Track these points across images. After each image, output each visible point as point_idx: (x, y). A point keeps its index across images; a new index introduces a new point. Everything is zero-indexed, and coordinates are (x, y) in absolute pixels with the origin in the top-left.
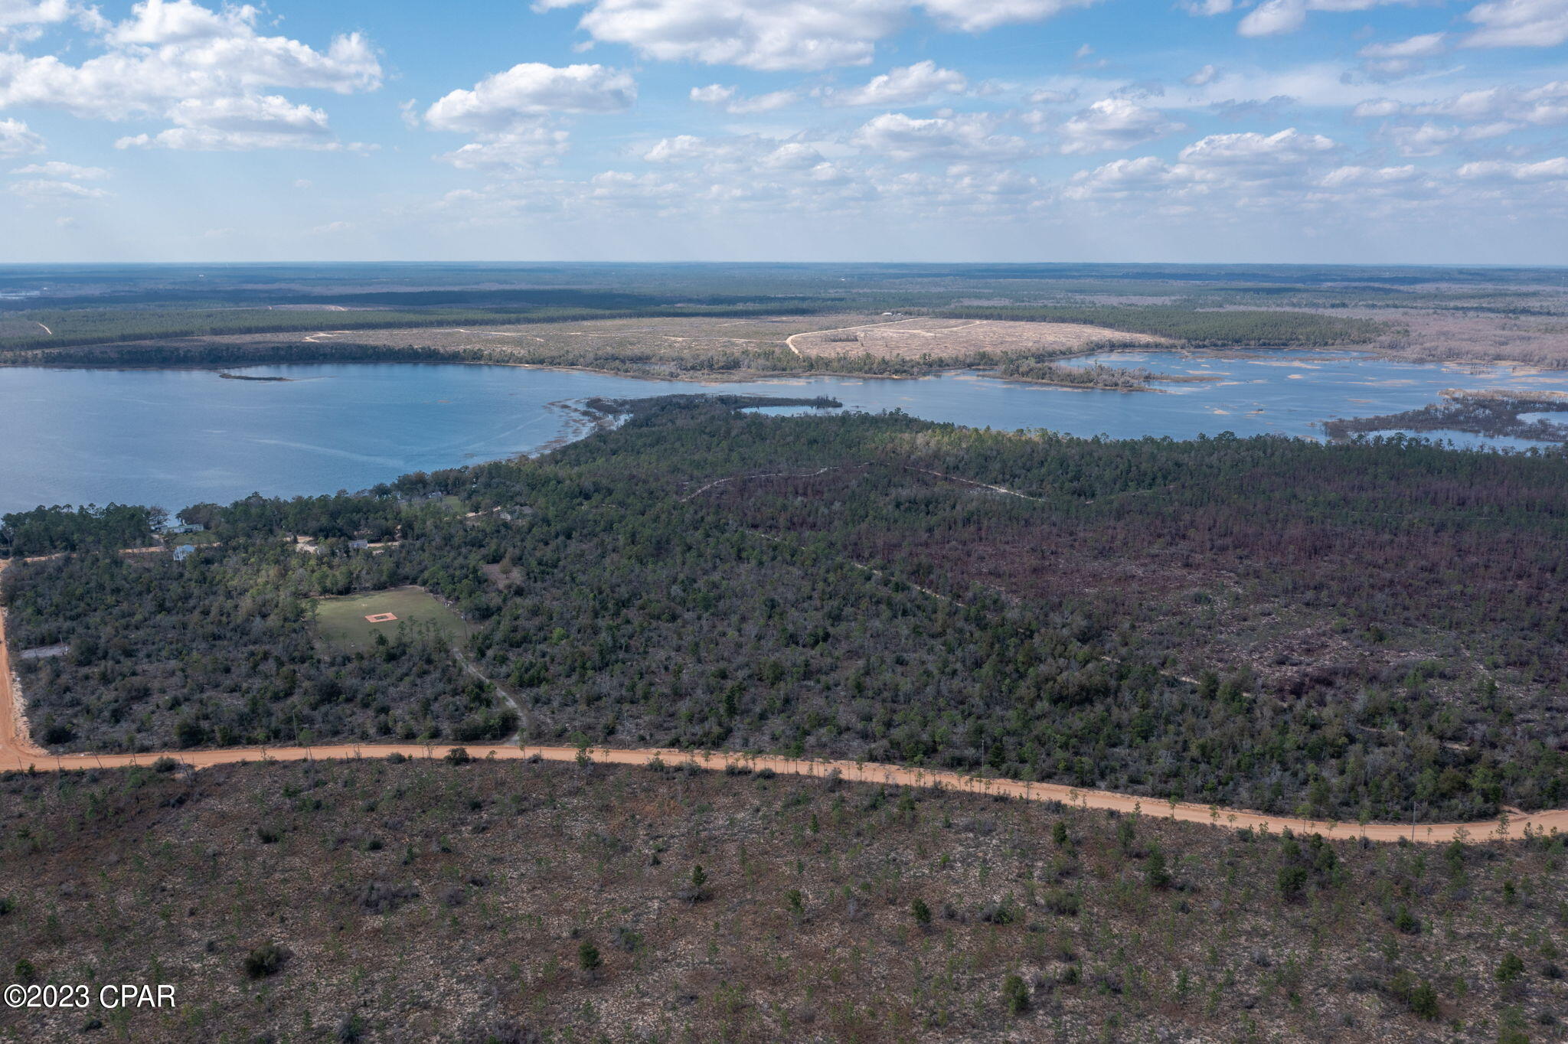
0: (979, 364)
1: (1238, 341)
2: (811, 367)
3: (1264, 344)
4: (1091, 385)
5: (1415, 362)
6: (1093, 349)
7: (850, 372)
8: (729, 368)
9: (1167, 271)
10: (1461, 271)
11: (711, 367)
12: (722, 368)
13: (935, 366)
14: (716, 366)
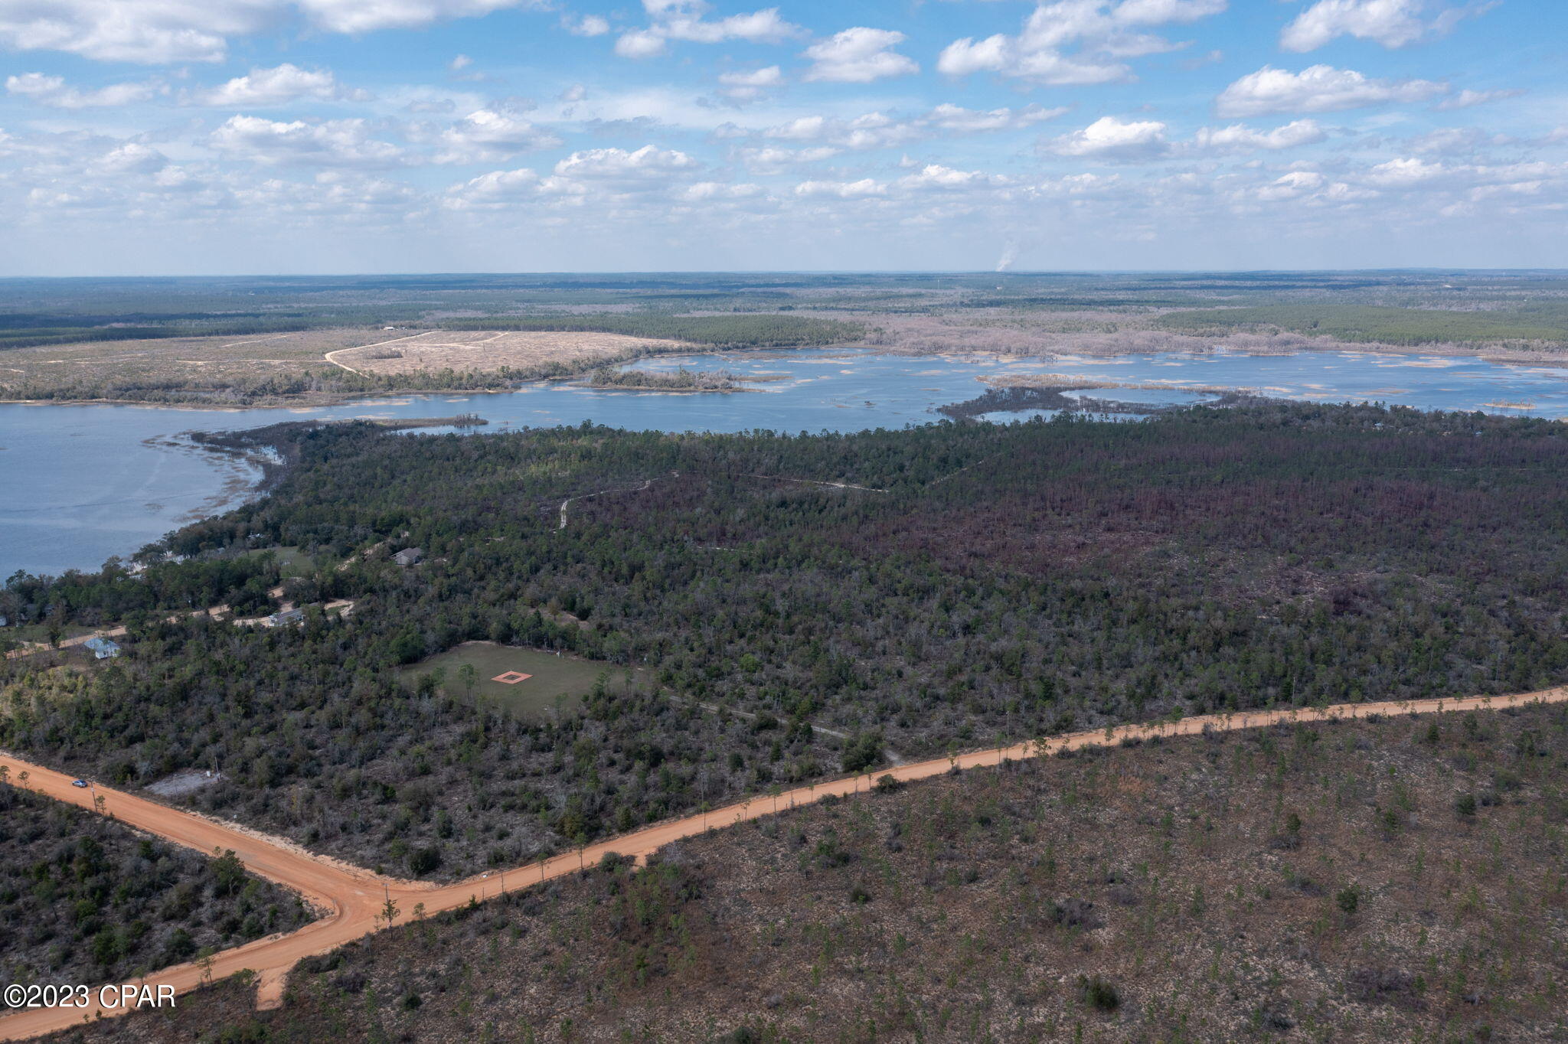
0: (554, 375)
1: (754, 343)
2: (391, 386)
3: (777, 345)
4: (692, 388)
5: (915, 355)
6: (637, 355)
7: (437, 389)
8: (294, 392)
9: (581, 281)
10: (835, 277)
11: (274, 392)
12: (287, 391)
13: (518, 378)
14: (280, 391)
